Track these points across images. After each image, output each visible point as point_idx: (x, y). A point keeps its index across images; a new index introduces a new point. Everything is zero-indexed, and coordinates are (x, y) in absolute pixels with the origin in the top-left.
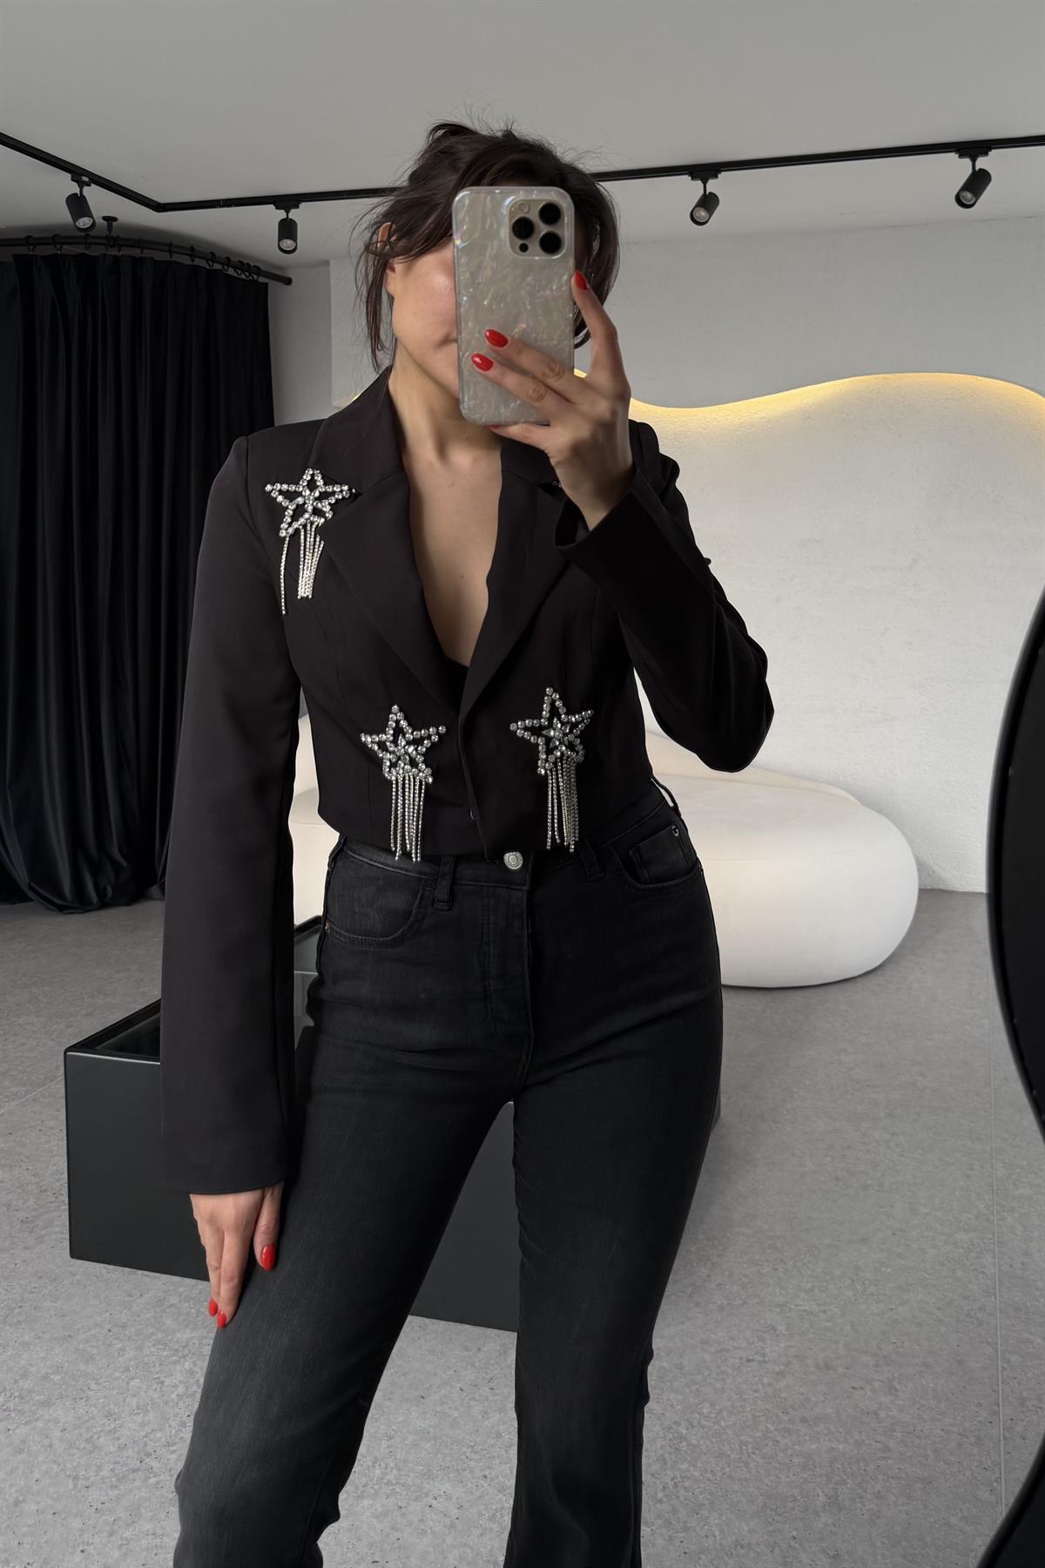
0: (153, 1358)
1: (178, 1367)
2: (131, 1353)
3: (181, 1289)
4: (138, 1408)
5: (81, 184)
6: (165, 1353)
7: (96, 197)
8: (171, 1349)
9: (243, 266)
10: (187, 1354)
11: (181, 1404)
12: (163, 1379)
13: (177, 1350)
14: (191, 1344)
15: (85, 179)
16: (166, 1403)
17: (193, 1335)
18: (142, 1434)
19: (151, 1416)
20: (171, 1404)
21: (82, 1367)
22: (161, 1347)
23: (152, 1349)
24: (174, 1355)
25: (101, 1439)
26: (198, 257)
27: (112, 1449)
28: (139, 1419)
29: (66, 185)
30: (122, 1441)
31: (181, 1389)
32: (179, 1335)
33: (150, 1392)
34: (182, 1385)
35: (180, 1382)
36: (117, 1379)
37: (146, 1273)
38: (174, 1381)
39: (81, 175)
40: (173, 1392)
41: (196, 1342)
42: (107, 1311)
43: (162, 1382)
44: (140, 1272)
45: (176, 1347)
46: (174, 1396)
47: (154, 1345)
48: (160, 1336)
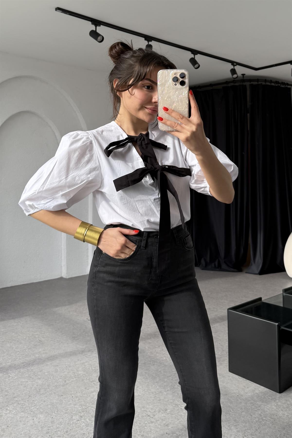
0: (249, 407)
1: (257, 412)
2: (243, 404)
3: (260, 389)
4: (244, 421)
5: (234, 66)
6: (253, 407)
7: (238, 68)
8: (255, 406)
9: (283, 83)
10: (260, 409)
11: (256, 424)
12: (252, 414)
13: (257, 407)
14: (261, 407)
15: (235, 64)
16: (252, 422)
17: (262, 404)
18: (244, 429)
19: (247, 424)
20: (254, 423)
21: (229, 404)
22: (252, 405)
23: (250, 405)
24: (256, 408)
25: (232, 427)
26: (267, 82)
27: (235, 431)
28: (244, 424)
29: (230, 66)
30: (238, 429)
31: (257, 419)
32: (258, 403)
33: (248, 417)
34: (258, 418)
35: (257, 417)
36: (239, 411)
37: (250, 381)
38: (255, 416)
39: (234, 63)
40: (254, 419)
41: (263, 406)
42: (237, 390)
43: (252, 415)
44: (248, 381)
45: (257, 406)
46: (255, 421)
47: (250, 404)
48: (252, 401)
